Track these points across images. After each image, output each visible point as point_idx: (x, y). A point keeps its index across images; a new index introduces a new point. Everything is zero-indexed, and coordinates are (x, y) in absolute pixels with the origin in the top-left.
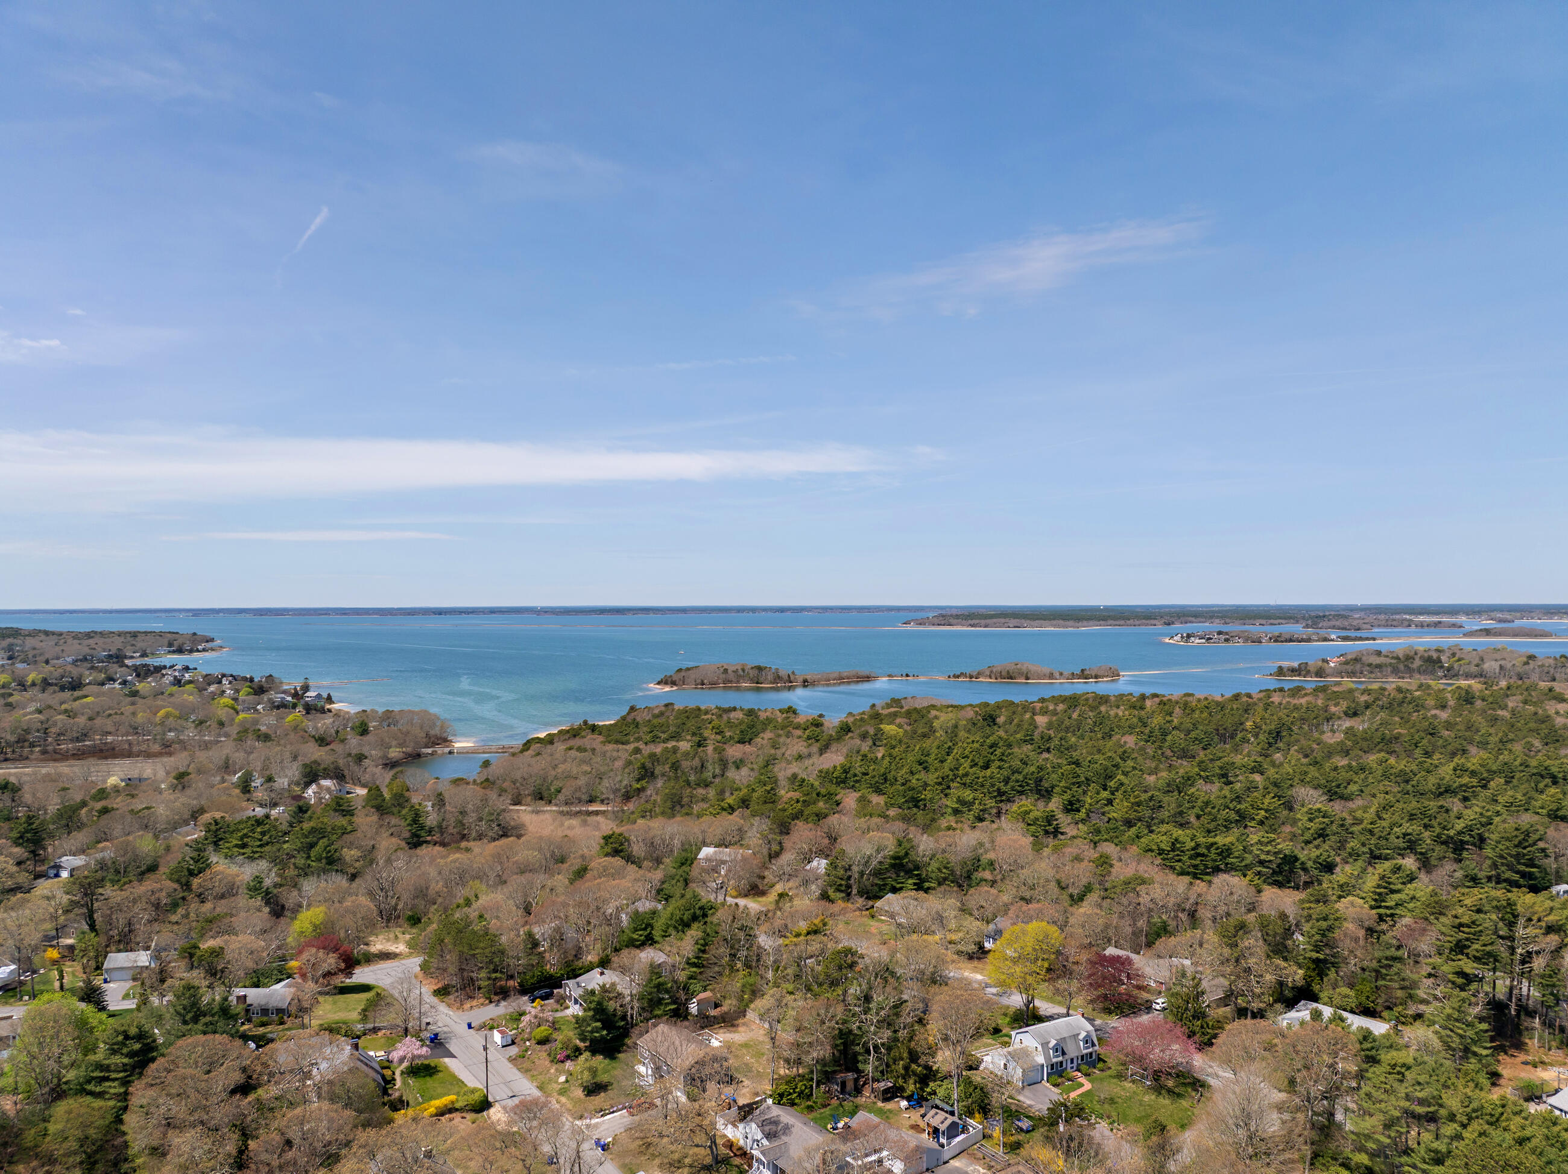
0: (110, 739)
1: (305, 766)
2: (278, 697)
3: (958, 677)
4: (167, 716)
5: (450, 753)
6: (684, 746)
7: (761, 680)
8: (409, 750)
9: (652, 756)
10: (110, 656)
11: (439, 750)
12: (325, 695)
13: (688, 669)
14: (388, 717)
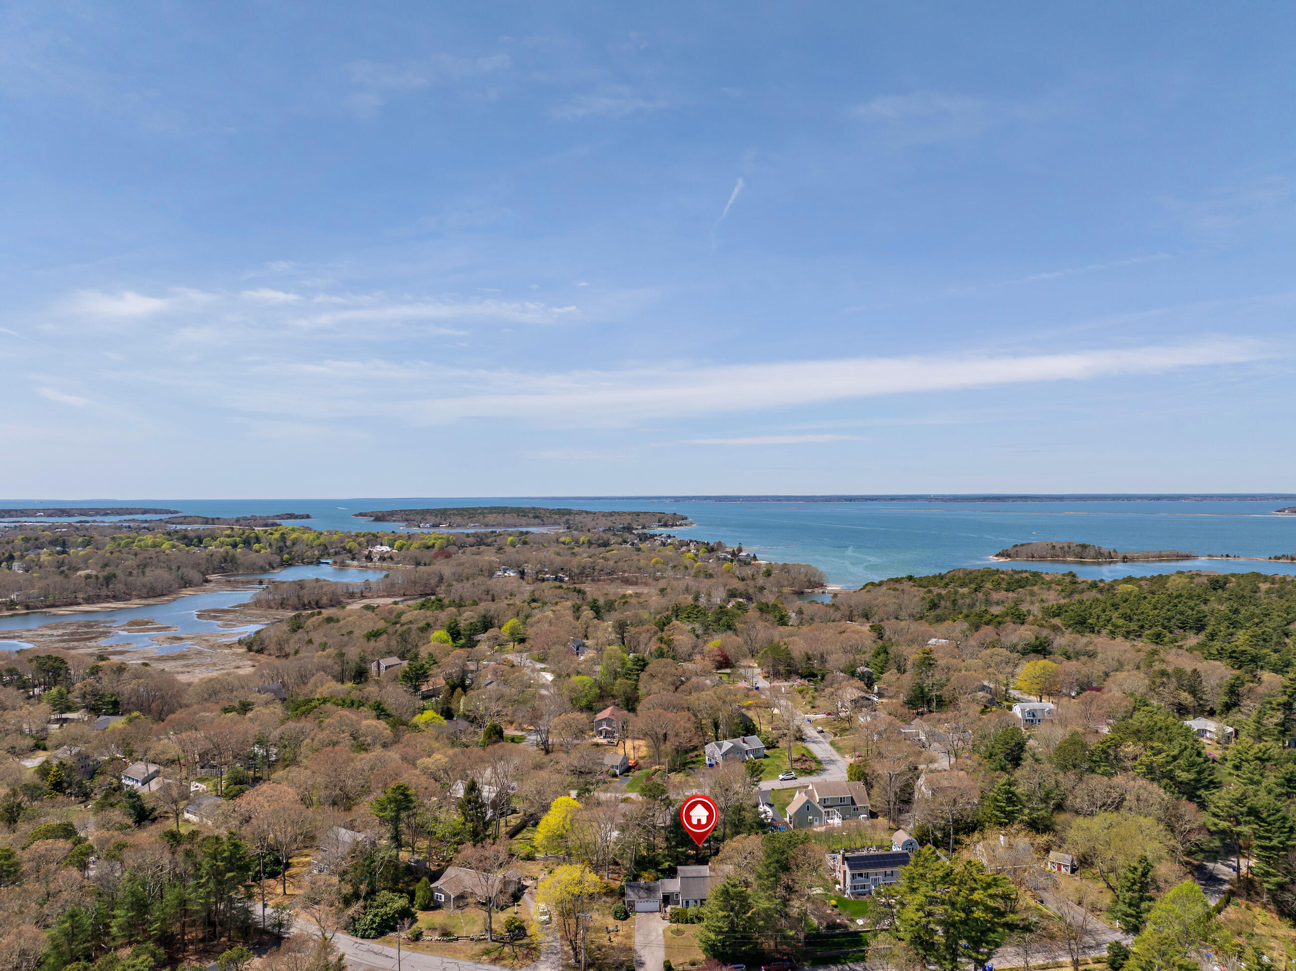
0: (626, 575)
1: (729, 590)
2: (722, 555)
3: (1279, 558)
4: (657, 562)
5: (823, 593)
6: (965, 590)
7: (1084, 555)
8: (796, 589)
9: (939, 595)
10: (624, 528)
11: (816, 590)
12: (752, 555)
13: (1022, 545)
14: (785, 568)
